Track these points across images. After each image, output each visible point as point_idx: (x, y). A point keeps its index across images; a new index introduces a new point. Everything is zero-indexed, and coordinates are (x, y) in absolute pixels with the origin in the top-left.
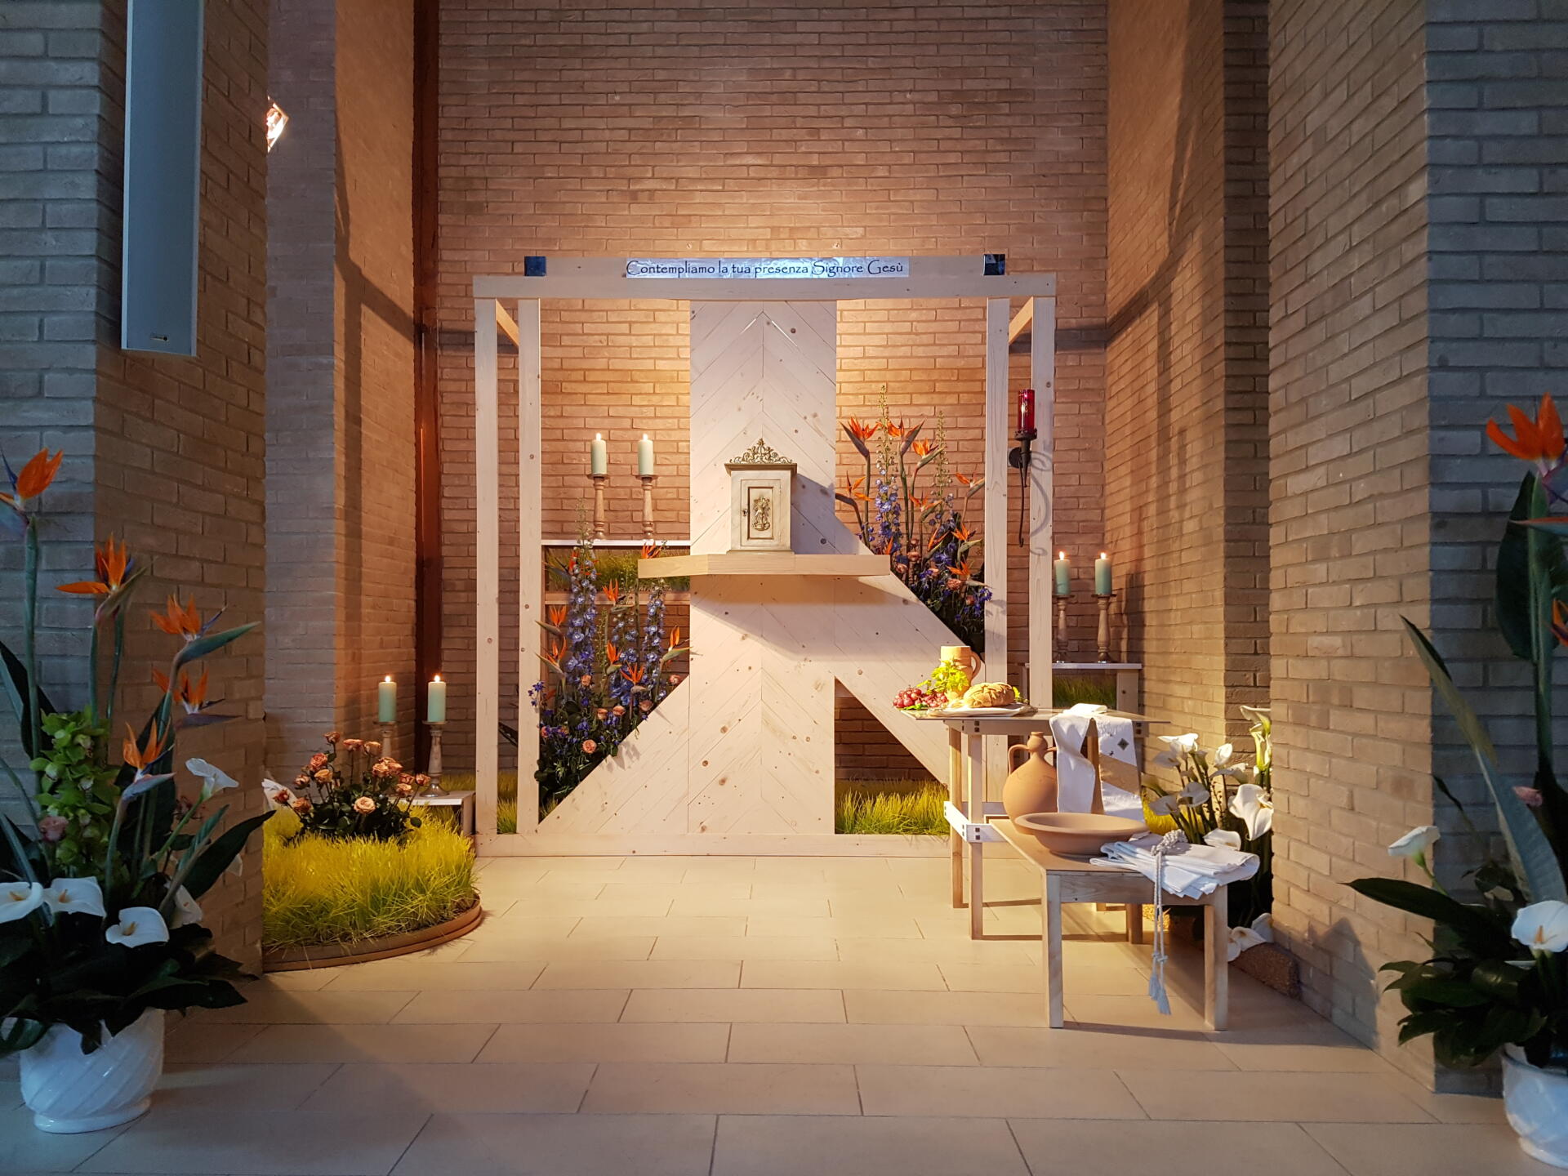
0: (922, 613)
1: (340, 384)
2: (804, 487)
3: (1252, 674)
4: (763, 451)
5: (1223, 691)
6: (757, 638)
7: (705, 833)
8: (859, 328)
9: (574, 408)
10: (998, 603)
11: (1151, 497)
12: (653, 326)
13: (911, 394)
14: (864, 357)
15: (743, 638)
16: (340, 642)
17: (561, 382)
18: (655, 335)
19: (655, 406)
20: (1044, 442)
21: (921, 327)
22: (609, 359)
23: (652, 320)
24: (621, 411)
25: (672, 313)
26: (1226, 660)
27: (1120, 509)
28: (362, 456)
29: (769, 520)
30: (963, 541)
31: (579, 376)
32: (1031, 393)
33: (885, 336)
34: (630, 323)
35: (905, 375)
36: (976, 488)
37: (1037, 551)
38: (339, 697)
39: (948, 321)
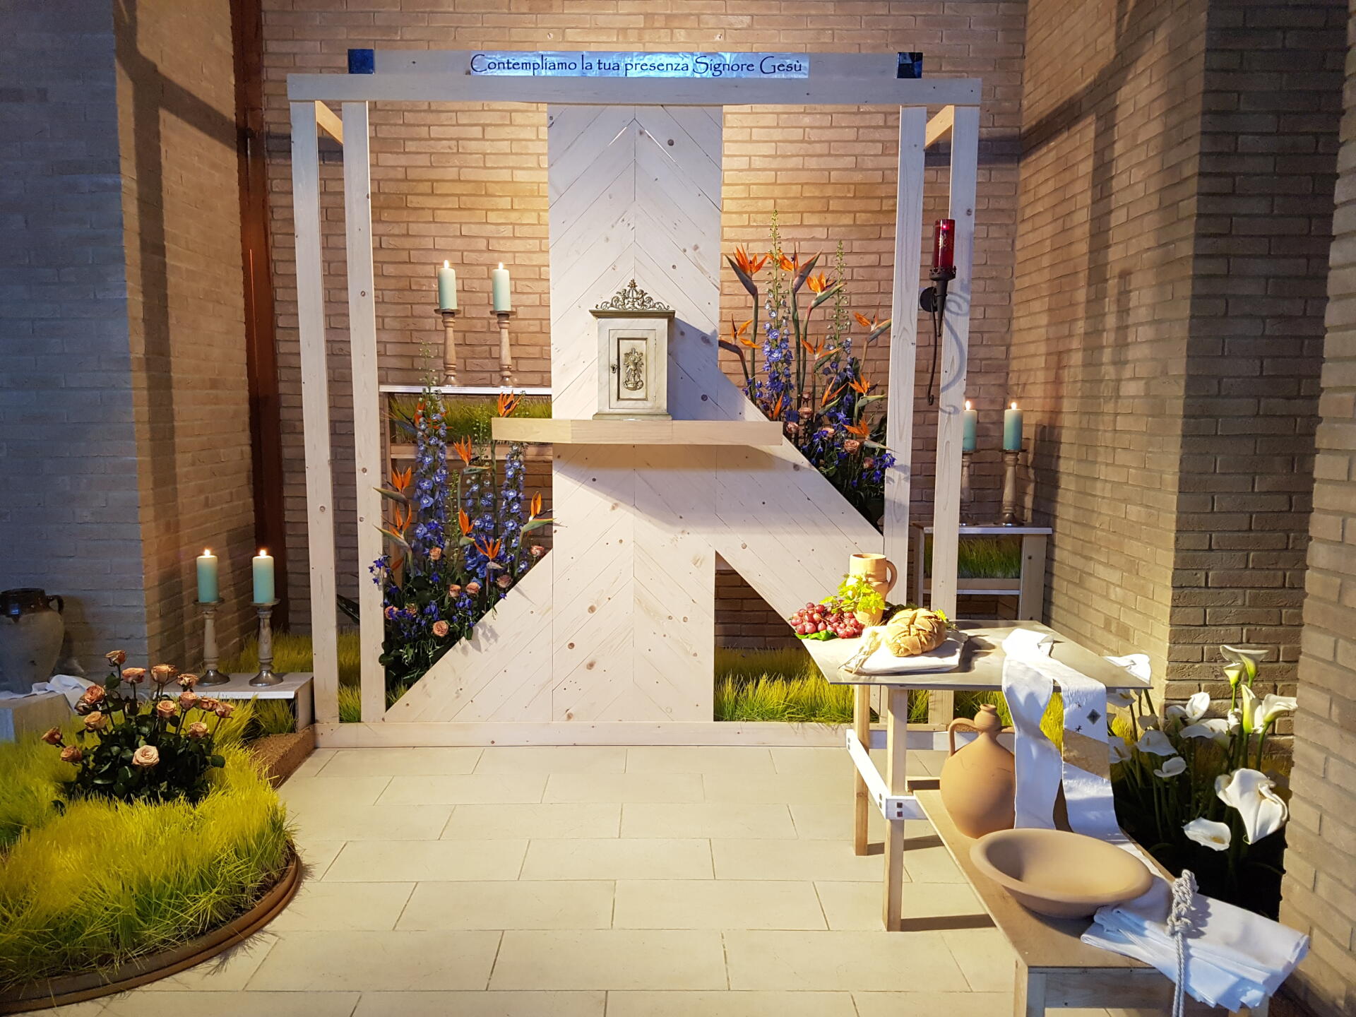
0: (814, 479)
1: (130, 210)
2: (682, 333)
3: (1204, 573)
4: (635, 296)
5: (1168, 594)
6: (628, 507)
7: (571, 722)
8: (744, 135)
9: (421, 225)
10: (902, 468)
11: (1075, 344)
12: (507, 129)
13: (802, 213)
14: (750, 169)
15: (613, 508)
16: (148, 514)
17: (407, 195)
18: (512, 140)
19: (513, 224)
20: (962, 280)
21: (814, 135)
22: (460, 167)
23: (508, 123)
24: (475, 230)
25: (530, 114)
26: (1176, 557)
27: (1032, 349)
28: (169, 292)
29: (643, 377)
30: (861, 394)
31: (425, 188)
32: (951, 223)
33: (774, 144)
34: (484, 126)
35: (795, 190)
36: (878, 331)
37: (948, 409)
38: (151, 574)
39: (845, 127)
